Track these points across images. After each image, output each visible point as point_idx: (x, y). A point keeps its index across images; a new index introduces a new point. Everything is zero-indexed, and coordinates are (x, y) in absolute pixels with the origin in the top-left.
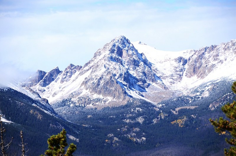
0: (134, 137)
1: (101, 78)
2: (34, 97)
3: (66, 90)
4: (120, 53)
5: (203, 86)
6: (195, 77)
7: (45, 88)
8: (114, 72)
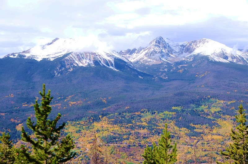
0: (163, 77)
1: (151, 53)
3: (138, 57)
6: (188, 53)
7: (130, 56)
8: (157, 51)
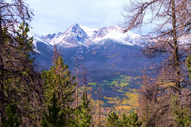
0: (80, 58)
1: (69, 38)
2: (47, 44)
3: (58, 41)
4: (75, 29)
5: (102, 40)
6: (100, 38)
7: (51, 40)
8: (74, 36)
